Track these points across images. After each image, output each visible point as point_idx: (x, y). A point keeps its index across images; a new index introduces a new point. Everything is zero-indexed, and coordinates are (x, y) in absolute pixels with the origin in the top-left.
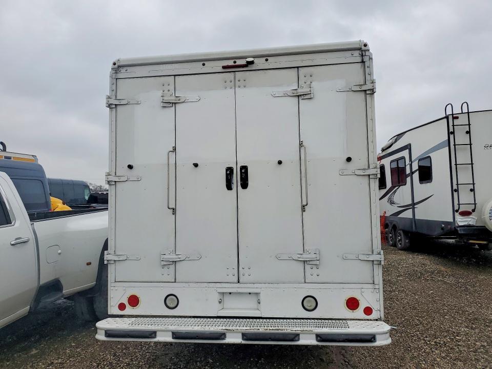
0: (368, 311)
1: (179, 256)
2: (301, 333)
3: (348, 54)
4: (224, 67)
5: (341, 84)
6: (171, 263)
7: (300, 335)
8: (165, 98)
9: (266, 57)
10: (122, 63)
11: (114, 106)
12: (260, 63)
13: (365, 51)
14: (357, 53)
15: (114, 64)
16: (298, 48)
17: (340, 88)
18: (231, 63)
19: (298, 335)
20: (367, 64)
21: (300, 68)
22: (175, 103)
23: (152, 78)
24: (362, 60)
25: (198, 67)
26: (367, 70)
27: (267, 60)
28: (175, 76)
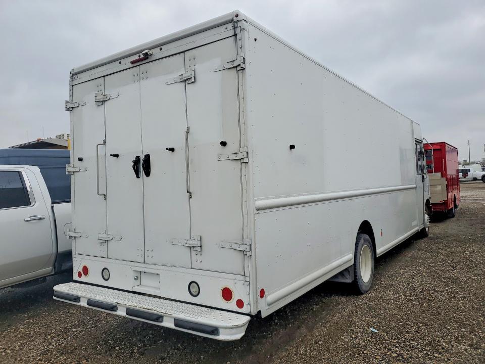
0: (240, 303)
1: (109, 236)
2: (166, 316)
3: (223, 28)
4: (133, 62)
5: (217, 63)
6: (104, 241)
7: (164, 317)
8: (97, 98)
9: (160, 45)
10: (75, 72)
11: (71, 109)
12: (156, 53)
13: (237, 22)
14: (230, 26)
15: (71, 73)
16: (183, 31)
17: (216, 68)
18: (136, 57)
19: (162, 317)
20: (239, 37)
21: (186, 52)
22: (105, 101)
23: (91, 81)
24: (235, 32)
25: (116, 67)
26: (239, 42)
27: (161, 49)
28: (104, 76)
